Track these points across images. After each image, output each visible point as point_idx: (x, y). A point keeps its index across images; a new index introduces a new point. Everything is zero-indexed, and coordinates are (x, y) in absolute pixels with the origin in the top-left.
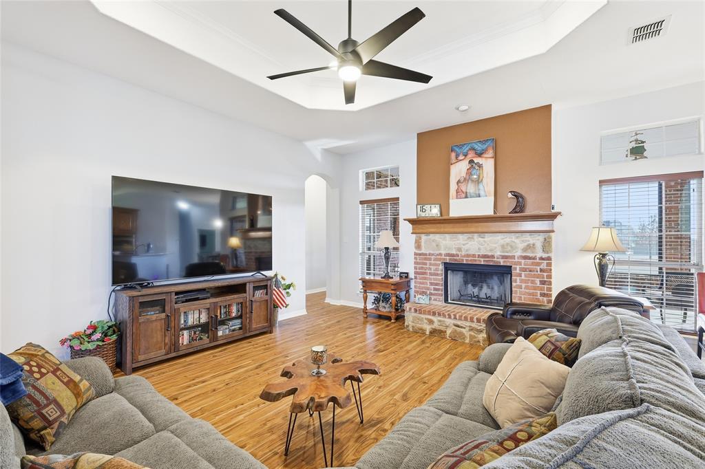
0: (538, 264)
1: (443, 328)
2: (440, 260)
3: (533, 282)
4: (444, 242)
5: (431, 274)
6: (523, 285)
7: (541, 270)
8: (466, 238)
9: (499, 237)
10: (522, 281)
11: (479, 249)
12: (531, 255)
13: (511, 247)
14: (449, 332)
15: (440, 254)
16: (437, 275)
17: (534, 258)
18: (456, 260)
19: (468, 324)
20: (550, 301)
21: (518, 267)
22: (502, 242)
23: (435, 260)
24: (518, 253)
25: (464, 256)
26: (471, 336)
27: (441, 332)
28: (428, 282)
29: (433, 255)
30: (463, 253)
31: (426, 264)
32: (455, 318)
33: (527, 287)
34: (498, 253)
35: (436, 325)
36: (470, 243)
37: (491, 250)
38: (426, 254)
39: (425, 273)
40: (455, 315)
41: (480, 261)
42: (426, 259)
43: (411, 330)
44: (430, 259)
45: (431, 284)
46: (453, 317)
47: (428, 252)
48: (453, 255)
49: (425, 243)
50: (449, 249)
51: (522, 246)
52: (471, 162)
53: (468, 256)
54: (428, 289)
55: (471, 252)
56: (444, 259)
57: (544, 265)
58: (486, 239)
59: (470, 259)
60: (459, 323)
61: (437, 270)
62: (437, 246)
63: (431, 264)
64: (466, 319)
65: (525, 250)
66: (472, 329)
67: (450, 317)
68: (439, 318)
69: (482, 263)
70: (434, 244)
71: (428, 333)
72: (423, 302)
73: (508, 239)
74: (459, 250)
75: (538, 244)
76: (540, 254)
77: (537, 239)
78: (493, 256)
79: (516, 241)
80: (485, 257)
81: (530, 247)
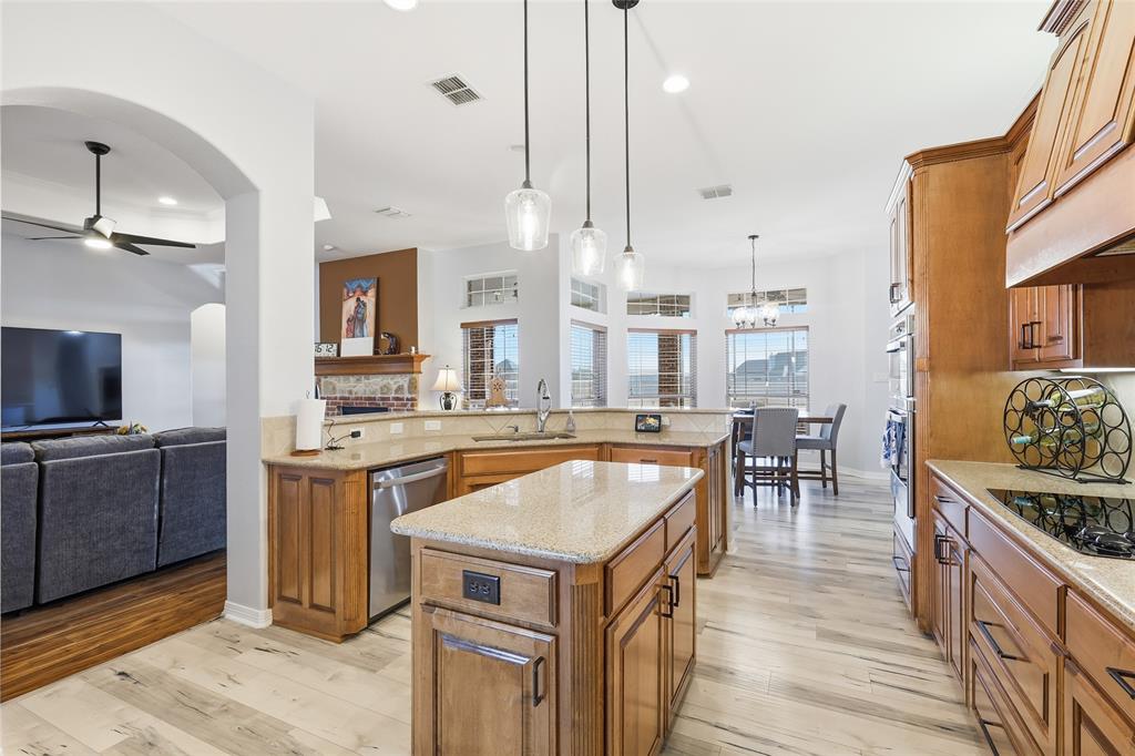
0: (405, 405)
4: (339, 384)
8: (355, 379)
9: (379, 378)
11: (365, 391)
12: (400, 397)
13: (388, 389)
15: (336, 398)
17: (402, 399)
18: (347, 404)
21: (392, 409)
22: (381, 383)
23: (332, 404)
24: (392, 395)
25: (354, 399)
29: (330, 398)
30: (354, 396)
34: (378, 396)
36: (358, 385)
37: (373, 393)
41: (366, 404)
47: (326, 396)
51: (395, 387)
52: (358, 300)
53: (357, 399)
55: (359, 395)
57: (408, 407)
59: (358, 401)
65: (396, 391)
69: (368, 406)
70: (331, 387)
73: (386, 380)
74: (350, 392)
75: (406, 386)
76: (407, 395)
77: (404, 381)
78: (374, 399)
79: (392, 382)
80: (369, 399)
81: (400, 389)
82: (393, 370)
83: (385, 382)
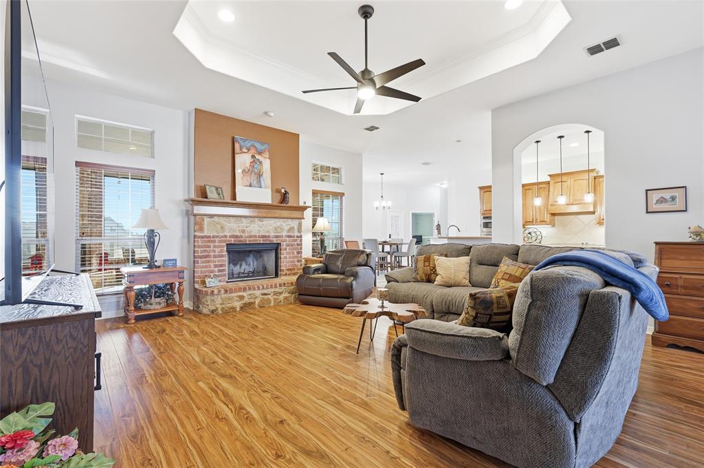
0: (296, 241)
1: (252, 300)
2: (225, 241)
3: (293, 253)
4: (229, 225)
5: (215, 256)
6: (288, 256)
7: (297, 244)
8: (249, 221)
9: (272, 221)
10: (287, 253)
11: (259, 231)
12: (292, 235)
13: (281, 229)
14: (257, 301)
15: (225, 236)
16: (222, 256)
17: (294, 237)
18: (240, 241)
19: (273, 290)
20: (301, 265)
21: (285, 243)
22: (275, 225)
23: (220, 242)
24: (285, 234)
25: (247, 237)
26: (274, 299)
27: (250, 304)
28: (212, 264)
29: (217, 236)
30: (246, 235)
31: (209, 247)
32: (263, 288)
33: (290, 258)
34: (272, 234)
35: (246, 300)
36: (252, 226)
37: (268, 232)
38: (209, 237)
39: (208, 256)
40: (263, 286)
41: (260, 241)
42: (209, 241)
43: (220, 312)
44: (214, 242)
45: (216, 266)
46: (261, 288)
47: (212, 235)
48: (236, 237)
49: (208, 225)
50: (234, 231)
51: (287, 228)
52: (253, 156)
53: (251, 237)
54: (212, 272)
55: (253, 234)
56: (229, 241)
57: (298, 242)
58: (264, 223)
59: (252, 239)
60: (265, 291)
61: (222, 251)
62: (222, 228)
63: (215, 247)
64: (271, 287)
65: (289, 231)
66: (275, 293)
67: (259, 289)
68: (250, 292)
69: (262, 242)
70: (219, 227)
71: (238, 309)
72: (213, 285)
73: (279, 223)
74: (243, 231)
75: (296, 227)
76: (297, 234)
77: (295, 223)
78: (269, 236)
79: (283, 224)
80: (263, 237)
81: (291, 229)
82: (285, 215)
83: (279, 224)
